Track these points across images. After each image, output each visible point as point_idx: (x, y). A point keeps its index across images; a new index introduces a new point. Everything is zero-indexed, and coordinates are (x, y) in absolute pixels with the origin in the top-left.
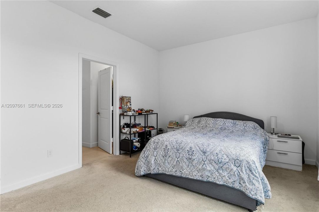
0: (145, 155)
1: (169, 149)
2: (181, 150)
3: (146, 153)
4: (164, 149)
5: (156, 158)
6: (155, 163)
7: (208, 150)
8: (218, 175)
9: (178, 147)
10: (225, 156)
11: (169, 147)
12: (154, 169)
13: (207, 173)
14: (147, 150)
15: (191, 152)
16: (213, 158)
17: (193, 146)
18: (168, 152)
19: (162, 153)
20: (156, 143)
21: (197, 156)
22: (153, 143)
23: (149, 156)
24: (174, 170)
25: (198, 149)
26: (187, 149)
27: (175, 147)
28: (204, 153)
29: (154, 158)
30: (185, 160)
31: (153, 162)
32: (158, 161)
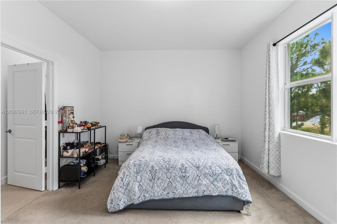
0: (123, 183)
1: (156, 170)
2: (172, 169)
3: (126, 180)
4: (150, 171)
5: (141, 183)
6: (140, 190)
7: (201, 164)
8: (213, 187)
9: (168, 166)
10: (217, 167)
11: (156, 168)
12: (139, 197)
13: (203, 188)
14: (126, 176)
15: (183, 169)
16: (207, 172)
17: (184, 163)
18: (157, 174)
19: (148, 176)
20: (137, 166)
21: (191, 173)
22: (133, 166)
23: (130, 183)
24: (165, 193)
25: (191, 165)
26: (178, 167)
27: (164, 166)
28: (198, 168)
29: (138, 184)
30: (179, 179)
31: (136, 189)
32: (144, 188)
